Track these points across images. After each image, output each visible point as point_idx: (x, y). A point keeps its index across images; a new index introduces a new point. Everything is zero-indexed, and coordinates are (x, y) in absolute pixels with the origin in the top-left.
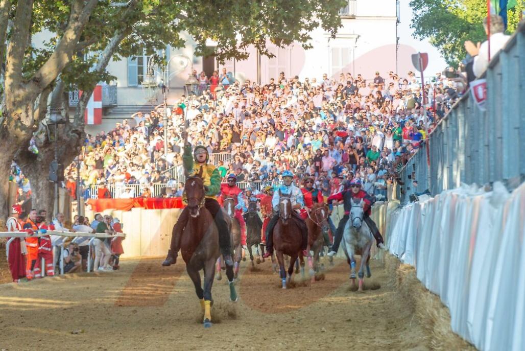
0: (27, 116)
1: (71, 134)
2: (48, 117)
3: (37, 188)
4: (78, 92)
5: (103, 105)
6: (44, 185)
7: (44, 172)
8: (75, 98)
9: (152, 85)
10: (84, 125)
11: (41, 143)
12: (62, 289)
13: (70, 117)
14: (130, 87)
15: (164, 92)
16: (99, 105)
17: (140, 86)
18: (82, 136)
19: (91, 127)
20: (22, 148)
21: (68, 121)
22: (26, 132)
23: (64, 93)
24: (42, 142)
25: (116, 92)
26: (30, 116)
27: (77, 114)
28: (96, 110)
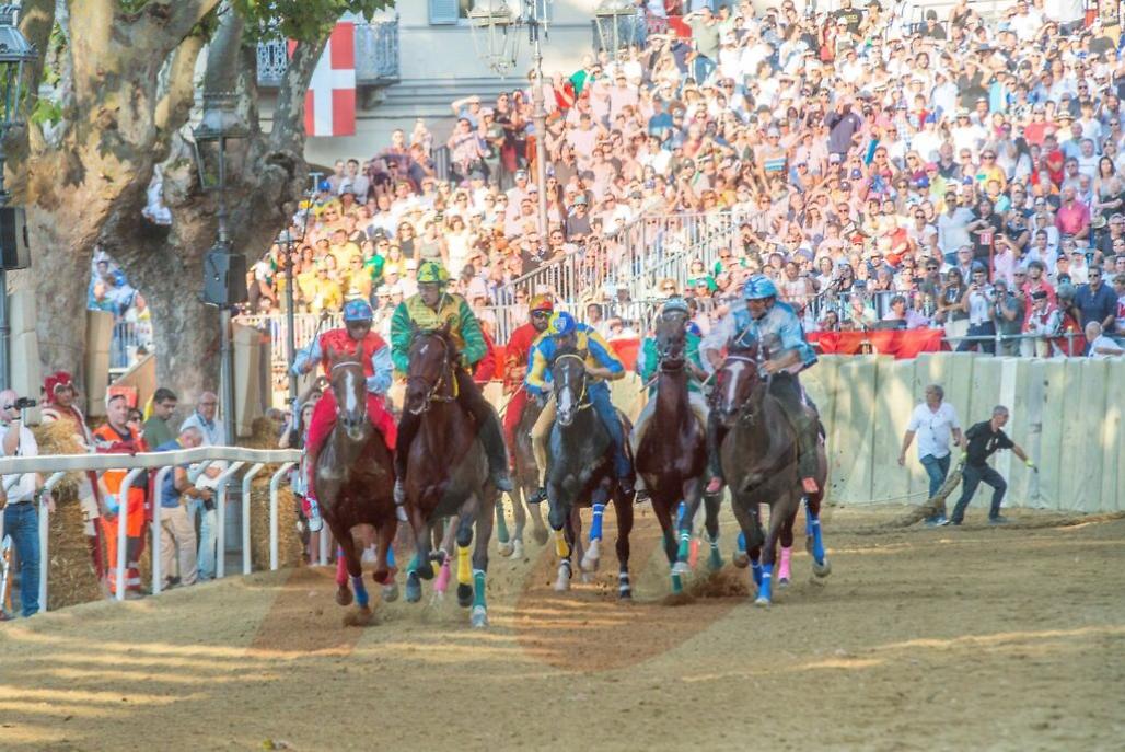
0: (136, 117)
1: (265, 167)
2: (197, 118)
3: (170, 324)
4: (284, 46)
5: (357, 80)
6: (190, 315)
7: (189, 277)
8: (276, 60)
9: (498, 20)
10: (302, 140)
11: (178, 194)
12: (244, 615)
13: (262, 115)
14: (434, 26)
15: (534, 37)
16: (347, 80)
17: (463, 22)
18: (296, 173)
19: (322, 144)
20: (122, 209)
21: (256, 129)
22: (134, 163)
23: (243, 47)
24: (183, 190)
25: (396, 41)
26: (143, 117)
27: (282, 107)
28: (338, 95)
